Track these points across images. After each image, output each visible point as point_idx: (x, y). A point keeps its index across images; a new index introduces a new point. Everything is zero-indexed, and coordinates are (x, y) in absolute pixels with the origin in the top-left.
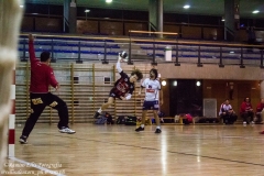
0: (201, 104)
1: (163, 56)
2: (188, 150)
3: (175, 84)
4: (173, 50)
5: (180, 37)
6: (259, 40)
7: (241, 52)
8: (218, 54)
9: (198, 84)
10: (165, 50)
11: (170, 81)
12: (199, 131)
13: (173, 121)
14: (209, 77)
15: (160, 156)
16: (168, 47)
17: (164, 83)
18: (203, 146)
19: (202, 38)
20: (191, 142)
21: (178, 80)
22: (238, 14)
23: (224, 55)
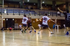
0: (14, 25)
1: (4, 12)
2: (11, 37)
3: (7, 20)
4: (7, 10)
5: (8, 7)
6: (29, 8)
7: (25, 11)
8: (19, 12)
9: (13, 20)
10: (4, 10)
11: (6, 19)
12: (14, 32)
13: (6, 29)
14: (16, 18)
15: (3, 39)
16: (5, 10)
17: (4, 19)
18: (14, 36)
19: (14, 8)
20: (11, 35)
21: (8, 19)
22: (24, 1)
23: (20, 12)
